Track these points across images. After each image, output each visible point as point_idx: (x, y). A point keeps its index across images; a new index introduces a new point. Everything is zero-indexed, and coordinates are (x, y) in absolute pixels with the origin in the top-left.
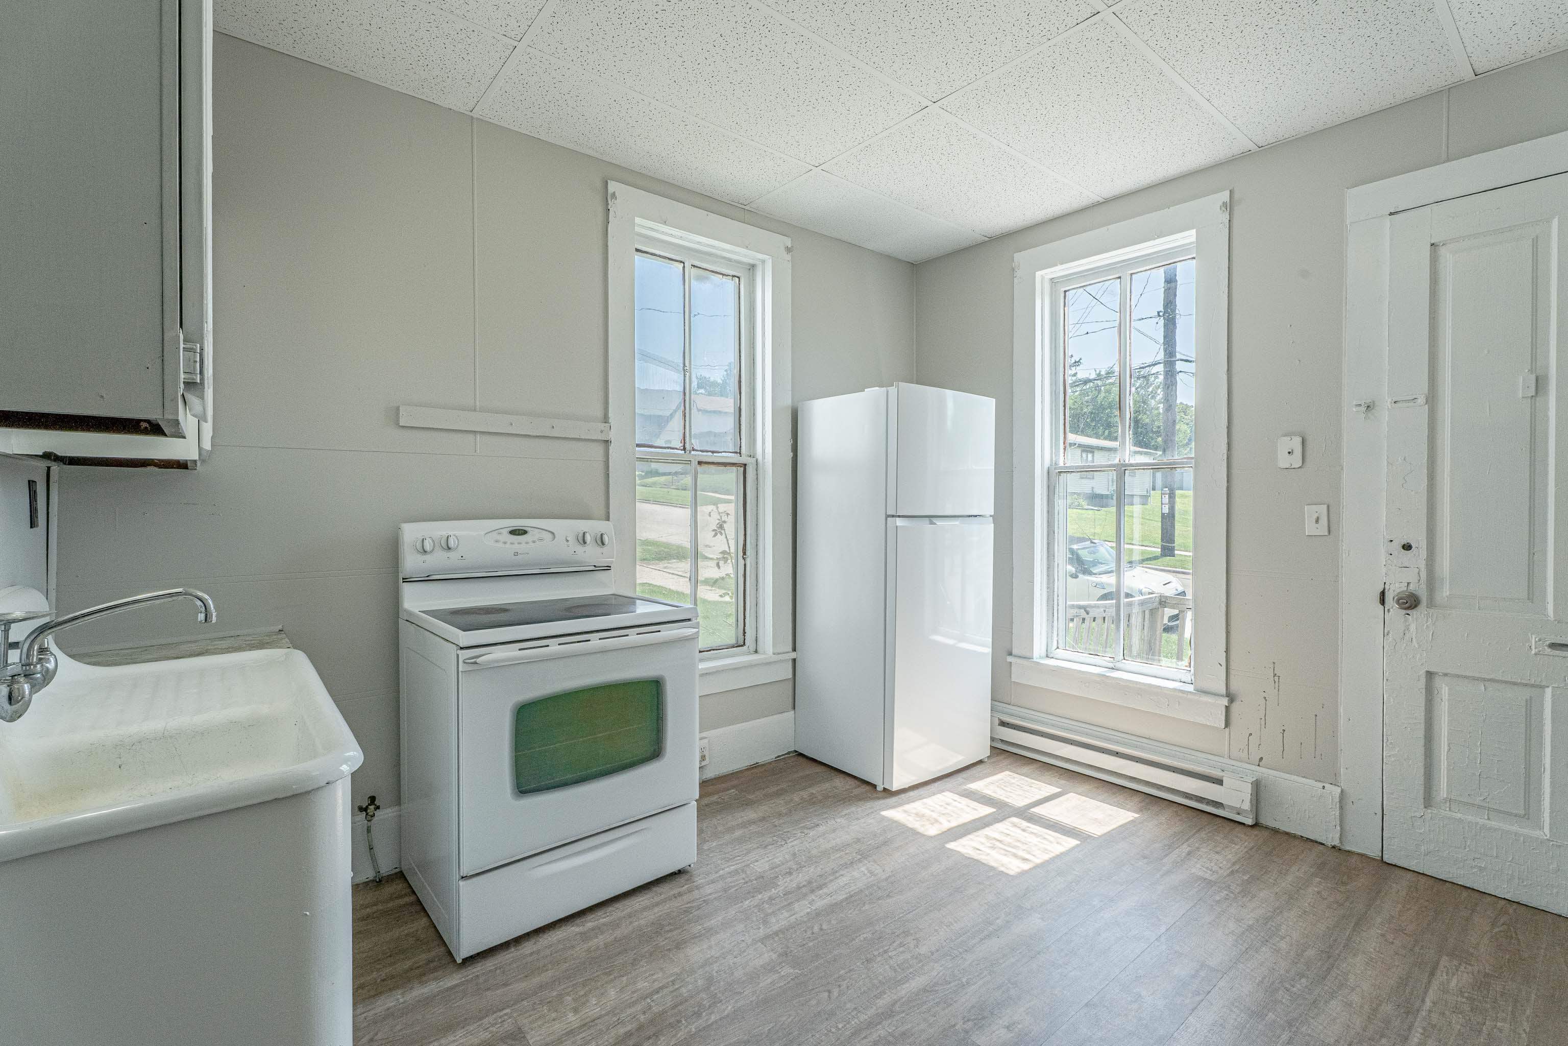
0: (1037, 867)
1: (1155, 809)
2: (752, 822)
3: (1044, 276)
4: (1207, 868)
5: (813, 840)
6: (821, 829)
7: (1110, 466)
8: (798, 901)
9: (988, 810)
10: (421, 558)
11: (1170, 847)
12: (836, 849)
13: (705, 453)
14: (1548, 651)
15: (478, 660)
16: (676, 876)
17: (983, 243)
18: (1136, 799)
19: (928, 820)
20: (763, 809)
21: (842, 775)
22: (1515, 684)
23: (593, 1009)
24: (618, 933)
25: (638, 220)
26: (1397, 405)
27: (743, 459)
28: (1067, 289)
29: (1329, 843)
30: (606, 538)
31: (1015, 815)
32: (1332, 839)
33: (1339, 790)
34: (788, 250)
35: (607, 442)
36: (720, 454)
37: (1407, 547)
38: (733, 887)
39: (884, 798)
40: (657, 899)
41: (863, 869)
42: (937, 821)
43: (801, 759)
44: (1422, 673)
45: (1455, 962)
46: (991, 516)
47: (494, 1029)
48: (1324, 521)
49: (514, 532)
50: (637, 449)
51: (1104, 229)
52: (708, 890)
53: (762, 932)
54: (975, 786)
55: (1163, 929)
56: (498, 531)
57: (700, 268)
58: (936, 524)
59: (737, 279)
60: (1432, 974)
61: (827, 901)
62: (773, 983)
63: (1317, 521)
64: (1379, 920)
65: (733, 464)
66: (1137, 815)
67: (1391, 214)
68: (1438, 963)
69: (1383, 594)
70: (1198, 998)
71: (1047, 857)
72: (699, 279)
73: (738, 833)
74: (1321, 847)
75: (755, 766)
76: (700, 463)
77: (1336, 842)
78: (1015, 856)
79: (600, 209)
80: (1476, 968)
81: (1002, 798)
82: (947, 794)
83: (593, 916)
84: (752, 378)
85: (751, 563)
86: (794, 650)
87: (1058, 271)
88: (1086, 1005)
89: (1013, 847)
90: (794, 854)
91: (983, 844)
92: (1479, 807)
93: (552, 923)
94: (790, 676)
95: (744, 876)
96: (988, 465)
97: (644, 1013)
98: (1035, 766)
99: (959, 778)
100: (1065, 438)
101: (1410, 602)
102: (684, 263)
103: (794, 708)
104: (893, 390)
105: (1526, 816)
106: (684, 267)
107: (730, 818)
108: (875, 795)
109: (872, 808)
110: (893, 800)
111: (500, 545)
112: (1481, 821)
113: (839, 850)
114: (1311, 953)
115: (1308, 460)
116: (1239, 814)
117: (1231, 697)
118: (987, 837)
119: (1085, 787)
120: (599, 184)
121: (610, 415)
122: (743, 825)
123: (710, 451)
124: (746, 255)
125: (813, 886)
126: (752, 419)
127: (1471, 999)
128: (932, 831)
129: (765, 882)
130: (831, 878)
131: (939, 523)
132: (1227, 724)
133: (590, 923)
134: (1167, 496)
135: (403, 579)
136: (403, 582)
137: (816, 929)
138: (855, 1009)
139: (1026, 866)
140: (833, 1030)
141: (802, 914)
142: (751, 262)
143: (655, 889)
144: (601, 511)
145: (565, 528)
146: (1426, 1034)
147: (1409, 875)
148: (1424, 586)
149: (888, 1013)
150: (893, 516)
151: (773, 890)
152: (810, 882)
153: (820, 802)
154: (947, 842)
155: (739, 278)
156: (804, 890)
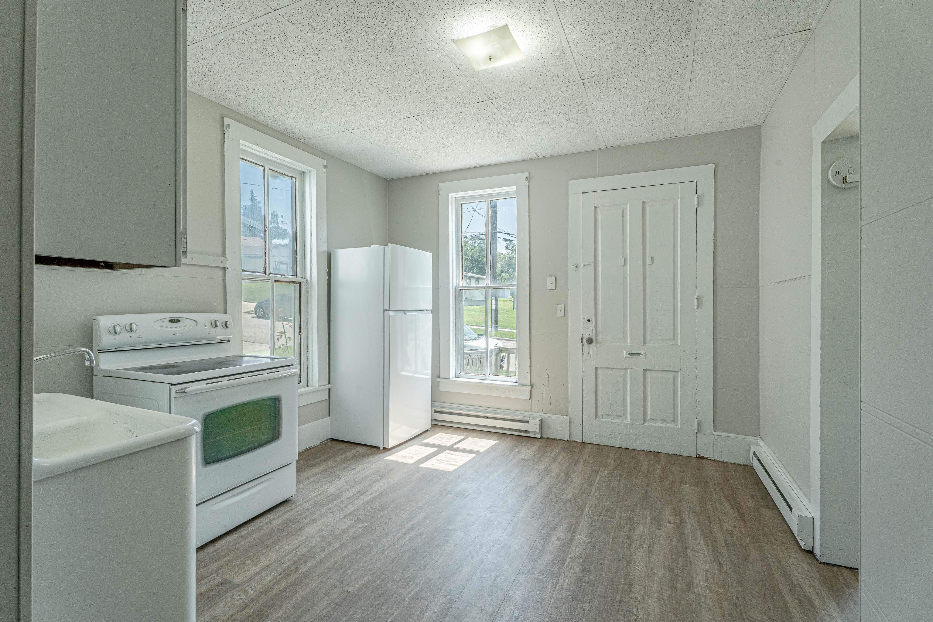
0: (461, 467)
1: (504, 438)
2: (317, 474)
3: (452, 196)
4: (526, 455)
5: (355, 475)
6: (357, 470)
7: (482, 287)
8: (356, 499)
9: (434, 450)
10: (112, 337)
11: (511, 451)
12: (367, 477)
13: (277, 276)
14: (629, 356)
15: (186, 391)
16: (285, 503)
17: (422, 176)
18: (496, 436)
19: (408, 458)
20: (322, 467)
21: (360, 446)
22: (620, 369)
23: (264, 562)
24: (263, 532)
25: (241, 141)
26: (586, 266)
27: (299, 279)
28: (462, 203)
29: (566, 439)
30: (228, 324)
31: (447, 450)
32: (566, 438)
33: (569, 417)
34: (325, 167)
35: (225, 269)
36: (285, 276)
37: (589, 320)
38: (320, 501)
39: (384, 452)
40: (278, 515)
41: (384, 482)
42: (412, 457)
43: (335, 442)
44: (594, 368)
45: (604, 469)
46: (430, 310)
47: (211, 583)
48: (563, 310)
49: (171, 321)
50: (243, 272)
51: (479, 179)
52: (307, 505)
53: (342, 515)
54: (426, 441)
55: (512, 478)
56: (162, 320)
57: (273, 171)
58: (406, 314)
59: (294, 179)
60: (598, 473)
61: (371, 497)
62: (355, 531)
63: (561, 311)
64: (582, 461)
65: (294, 282)
66: (497, 442)
67: (582, 193)
68: (599, 469)
69: (582, 338)
70: (527, 497)
71: (463, 463)
72: (274, 177)
73: (312, 479)
74: (564, 441)
75: (310, 448)
76: (275, 281)
77: (568, 439)
78: (451, 464)
79: (219, 132)
80: (610, 469)
81: (439, 444)
82: (415, 446)
83: (244, 529)
84: (303, 235)
85: (304, 337)
86: (329, 383)
87: (459, 194)
88: (489, 508)
89: (449, 461)
90: (347, 482)
91: (436, 463)
92: (611, 415)
93: (220, 536)
94: (327, 397)
95: (323, 495)
96: (429, 285)
97: (294, 557)
98: (452, 429)
99: (419, 439)
100: (462, 273)
101: (590, 341)
102: (264, 167)
103: (329, 415)
104: (387, 248)
105: (623, 416)
106: (264, 169)
107: (305, 474)
108: (379, 452)
109: (379, 457)
110: (389, 452)
111: (164, 328)
112: (611, 421)
113: (369, 476)
114: (562, 475)
115: (557, 286)
116: (535, 434)
117: (532, 386)
118: (437, 460)
119: (475, 434)
120: (218, 118)
121: (227, 252)
122: (314, 475)
123: (280, 275)
124: (301, 167)
125: (362, 493)
126: (303, 258)
127: (608, 478)
128: (412, 461)
129: (335, 496)
130: (369, 488)
131: (409, 313)
132: (530, 398)
133: (244, 531)
134: (494, 301)
135: (98, 351)
136: (98, 353)
137: (369, 508)
138: (397, 531)
139: (456, 467)
140: (390, 540)
141: (360, 504)
142: (304, 171)
143: (275, 510)
144: (222, 308)
145: (204, 318)
146: (596, 490)
147: (591, 445)
148: (594, 335)
149: (412, 529)
150: (387, 310)
151: (341, 498)
152: (359, 492)
153: (352, 459)
154: (419, 465)
155: (295, 178)
156: (357, 495)
